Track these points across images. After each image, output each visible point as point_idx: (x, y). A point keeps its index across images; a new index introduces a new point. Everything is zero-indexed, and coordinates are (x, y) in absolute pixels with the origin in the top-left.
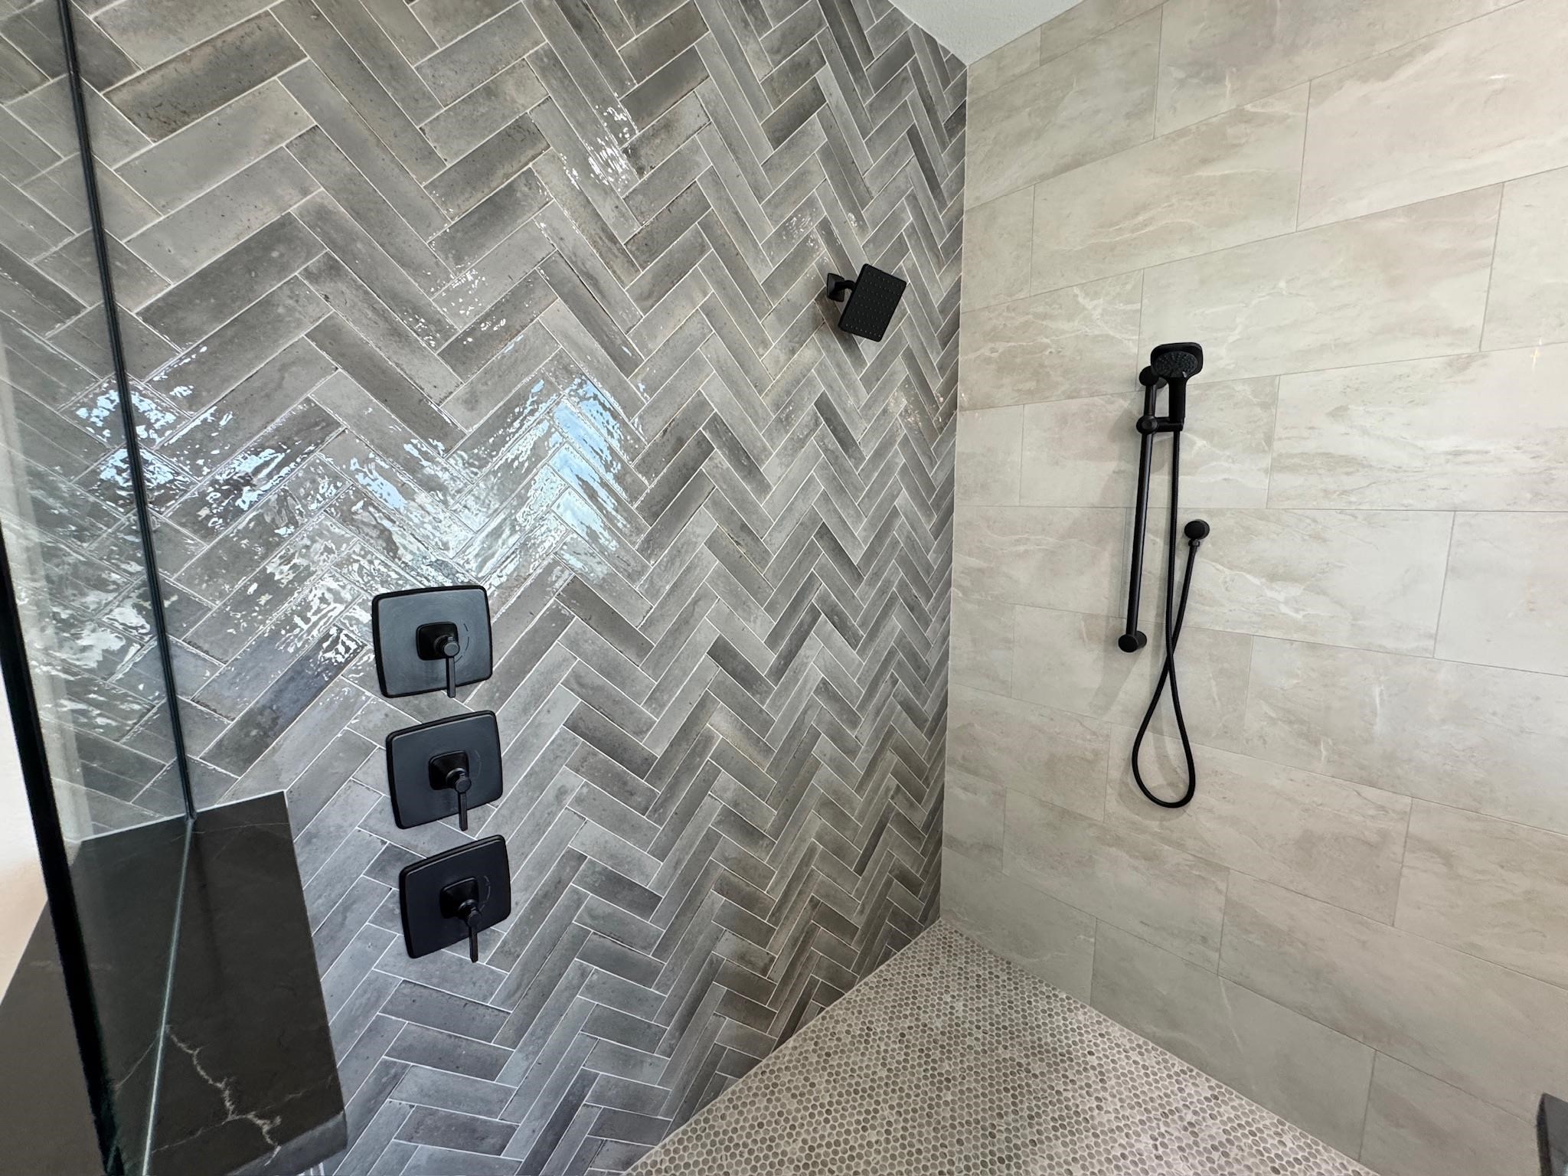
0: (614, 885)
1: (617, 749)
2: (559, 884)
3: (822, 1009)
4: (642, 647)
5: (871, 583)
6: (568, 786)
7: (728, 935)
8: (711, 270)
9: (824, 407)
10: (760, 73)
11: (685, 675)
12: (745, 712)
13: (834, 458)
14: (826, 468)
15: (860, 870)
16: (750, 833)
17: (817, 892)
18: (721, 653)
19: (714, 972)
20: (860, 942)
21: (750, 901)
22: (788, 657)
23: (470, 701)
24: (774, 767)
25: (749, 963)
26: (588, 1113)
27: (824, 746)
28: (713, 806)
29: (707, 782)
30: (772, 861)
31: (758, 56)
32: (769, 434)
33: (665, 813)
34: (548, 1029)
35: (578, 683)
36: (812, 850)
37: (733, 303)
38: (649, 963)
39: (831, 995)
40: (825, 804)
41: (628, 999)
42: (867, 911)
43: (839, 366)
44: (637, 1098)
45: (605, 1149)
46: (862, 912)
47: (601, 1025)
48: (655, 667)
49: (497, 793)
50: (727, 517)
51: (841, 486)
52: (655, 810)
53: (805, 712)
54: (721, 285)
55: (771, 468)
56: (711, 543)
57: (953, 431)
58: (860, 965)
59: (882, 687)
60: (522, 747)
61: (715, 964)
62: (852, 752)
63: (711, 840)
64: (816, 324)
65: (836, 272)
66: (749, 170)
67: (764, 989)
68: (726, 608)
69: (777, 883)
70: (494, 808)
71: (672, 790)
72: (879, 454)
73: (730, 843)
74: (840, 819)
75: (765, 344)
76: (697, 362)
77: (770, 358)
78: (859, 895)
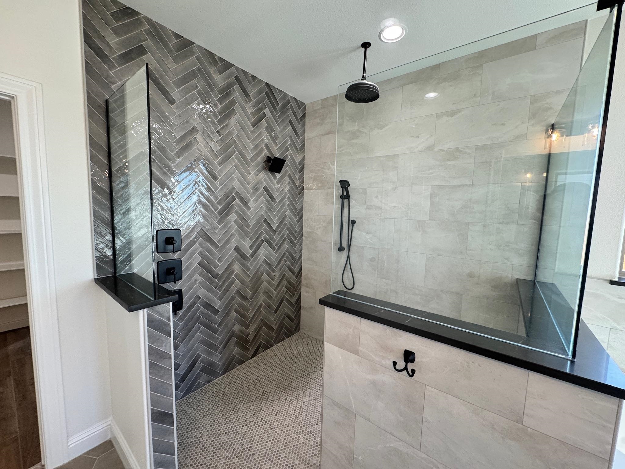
0: (207, 306)
1: (210, 271)
2: (194, 303)
3: (264, 351)
4: (217, 246)
5: (279, 234)
6: (198, 279)
7: (237, 324)
8: (237, 157)
9: (265, 189)
10: (249, 112)
11: (228, 254)
12: (243, 265)
13: (268, 202)
14: (265, 203)
15: (275, 312)
16: (244, 298)
17: (262, 317)
18: (237, 249)
19: (233, 334)
20: (275, 333)
21: (243, 316)
22: (255, 252)
23: (176, 256)
24: (251, 281)
25: (243, 333)
26: (199, 365)
27: (265, 277)
28: (234, 288)
29: (232, 283)
30: (250, 306)
31: (249, 108)
32: (251, 195)
33: (222, 288)
34: (190, 341)
35: (201, 254)
36: (261, 305)
37: (242, 164)
38: (216, 328)
39: (267, 348)
40: (265, 293)
41: (211, 337)
42: (278, 325)
43: (270, 179)
44: (211, 364)
45: (203, 376)
46: (276, 325)
47: (203, 342)
48: (220, 251)
49: (181, 278)
50: (239, 215)
51: (270, 209)
52: (219, 288)
53: (259, 267)
54: (239, 160)
55: (251, 204)
56: (235, 222)
57: (303, 195)
58: (275, 341)
59: (282, 262)
60: (188, 268)
61: (233, 332)
62: (273, 279)
63: (233, 298)
64: (264, 168)
65: (269, 156)
66: (247, 134)
67: (247, 341)
68: (238, 238)
69: (251, 312)
70: (180, 282)
71: (224, 283)
72: (281, 201)
73: (238, 299)
74: (269, 297)
75: (250, 174)
76: (233, 178)
77: (251, 177)
78: (275, 319)
